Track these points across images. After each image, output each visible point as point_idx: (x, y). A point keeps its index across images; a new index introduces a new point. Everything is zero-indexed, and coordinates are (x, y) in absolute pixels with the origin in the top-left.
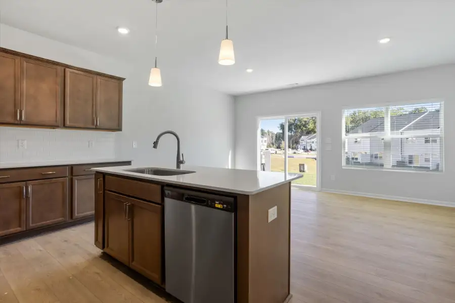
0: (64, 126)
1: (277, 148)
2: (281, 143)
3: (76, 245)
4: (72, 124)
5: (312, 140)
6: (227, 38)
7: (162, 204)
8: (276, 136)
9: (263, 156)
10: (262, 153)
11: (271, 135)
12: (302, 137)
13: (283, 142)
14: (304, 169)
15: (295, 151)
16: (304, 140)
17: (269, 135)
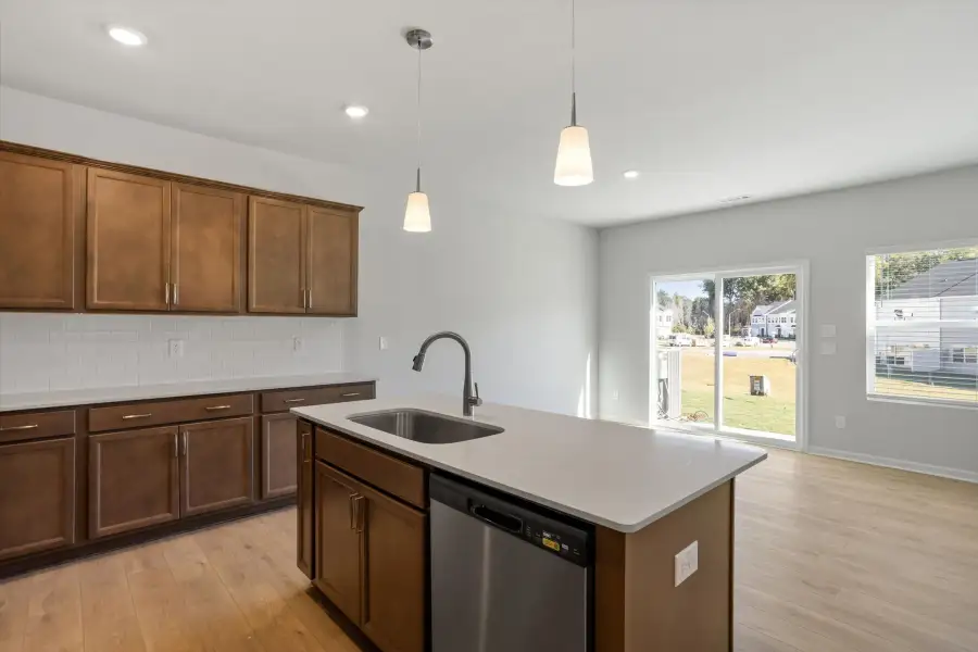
0: (248, 311)
1: (697, 333)
2: (705, 323)
3: (265, 558)
4: (263, 307)
5: (783, 315)
6: (574, 123)
7: (426, 511)
8: (694, 307)
9: (664, 363)
10: (661, 356)
11: (681, 303)
12: (758, 308)
13: (710, 320)
14: (761, 387)
15: (738, 339)
16: (763, 315)
17: (677, 303)
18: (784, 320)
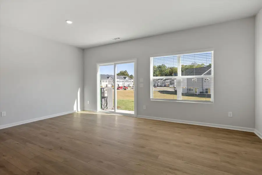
18: (159, 82)
